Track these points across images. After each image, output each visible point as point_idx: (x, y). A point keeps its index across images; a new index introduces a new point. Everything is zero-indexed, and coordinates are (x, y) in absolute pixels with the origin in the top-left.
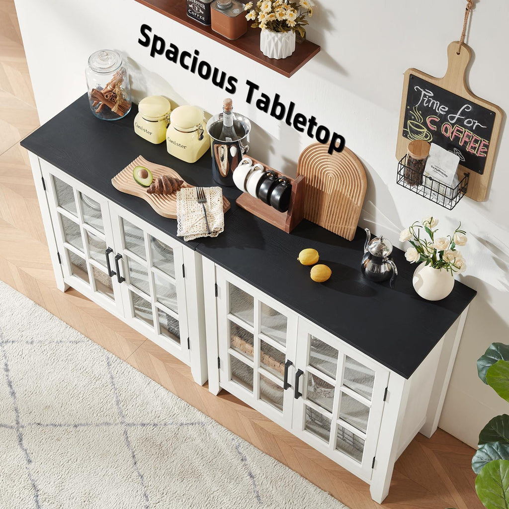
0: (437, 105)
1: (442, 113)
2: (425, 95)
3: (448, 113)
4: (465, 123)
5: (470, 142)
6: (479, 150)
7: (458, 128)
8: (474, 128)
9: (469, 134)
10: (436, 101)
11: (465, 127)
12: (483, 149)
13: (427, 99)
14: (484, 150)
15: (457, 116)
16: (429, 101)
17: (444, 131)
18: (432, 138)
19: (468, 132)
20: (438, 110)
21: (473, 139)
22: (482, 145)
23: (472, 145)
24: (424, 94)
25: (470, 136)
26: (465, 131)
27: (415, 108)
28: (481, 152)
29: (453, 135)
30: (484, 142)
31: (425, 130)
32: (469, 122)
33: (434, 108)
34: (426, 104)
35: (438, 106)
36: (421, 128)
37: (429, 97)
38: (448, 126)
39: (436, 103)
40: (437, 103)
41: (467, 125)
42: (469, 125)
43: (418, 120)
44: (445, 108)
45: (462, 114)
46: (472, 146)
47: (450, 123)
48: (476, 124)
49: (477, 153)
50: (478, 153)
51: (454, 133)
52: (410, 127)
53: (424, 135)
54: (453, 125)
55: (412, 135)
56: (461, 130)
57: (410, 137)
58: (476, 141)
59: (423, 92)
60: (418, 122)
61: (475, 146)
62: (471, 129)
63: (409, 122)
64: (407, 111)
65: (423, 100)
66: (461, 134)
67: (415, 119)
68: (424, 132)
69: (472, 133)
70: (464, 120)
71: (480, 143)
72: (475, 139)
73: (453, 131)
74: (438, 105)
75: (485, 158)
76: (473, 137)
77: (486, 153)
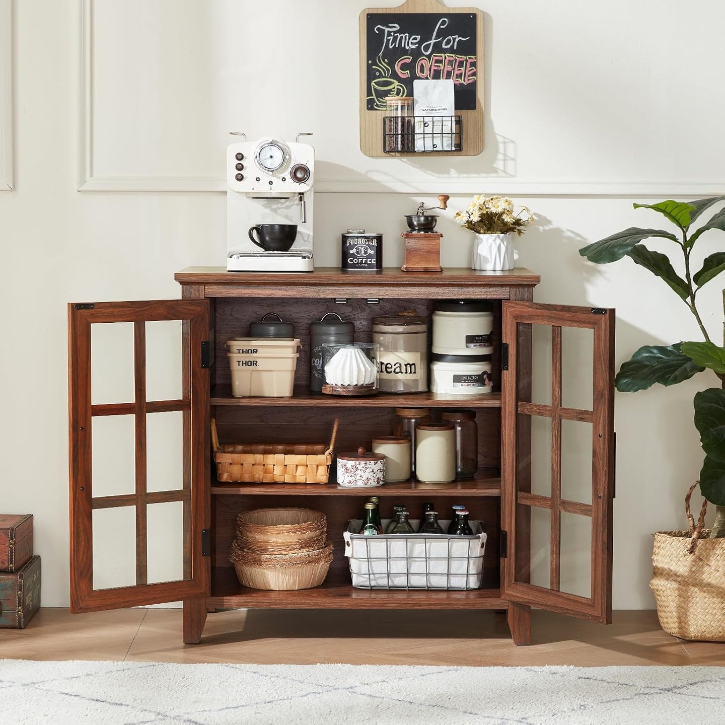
0: (406, 39)
1: (414, 47)
2: (389, 33)
3: (420, 43)
4: (444, 46)
5: (454, 69)
6: (467, 75)
7: (437, 58)
8: (455, 48)
9: (451, 59)
10: (404, 34)
11: (445, 51)
12: (470, 70)
13: (392, 38)
14: (472, 72)
15: (432, 42)
16: (395, 38)
17: (419, 72)
18: (406, 91)
19: (449, 56)
20: (408, 45)
21: (457, 64)
22: (468, 65)
23: (457, 72)
24: (388, 31)
25: (453, 61)
26: (445, 58)
27: (379, 57)
28: (469, 77)
29: (432, 71)
30: (470, 60)
31: (396, 83)
32: (447, 43)
33: (403, 46)
34: (391, 45)
35: (407, 41)
36: (390, 83)
37: (395, 32)
38: (423, 62)
39: (404, 36)
40: (406, 37)
41: (446, 47)
42: (449, 46)
43: (385, 74)
44: (415, 39)
45: (437, 37)
46: (457, 75)
47: (426, 56)
48: (457, 40)
49: (464, 81)
50: (466, 79)
51: (433, 68)
52: (375, 89)
53: (395, 92)
54: (429, 57)
55: (379, 101)
56: (441, 58)
57: (377, 105)
58: (461, 64)
59: (387, 30)
60: (385, 77)
61: (460, 72)
62: (451, 50)
63: (373, 83)
64: (369, 67)
65: (388, 40)
66: (440, 65)
67: (381, 76)
68: (394, 88)
69: (454, 55)
70: (441, 42)
71: (466, 64)
72: (459, 61)
73: (431, 66)
74: (407, 37)
75: (474, 84)
76: (456, 60)
77: (474, 74)
